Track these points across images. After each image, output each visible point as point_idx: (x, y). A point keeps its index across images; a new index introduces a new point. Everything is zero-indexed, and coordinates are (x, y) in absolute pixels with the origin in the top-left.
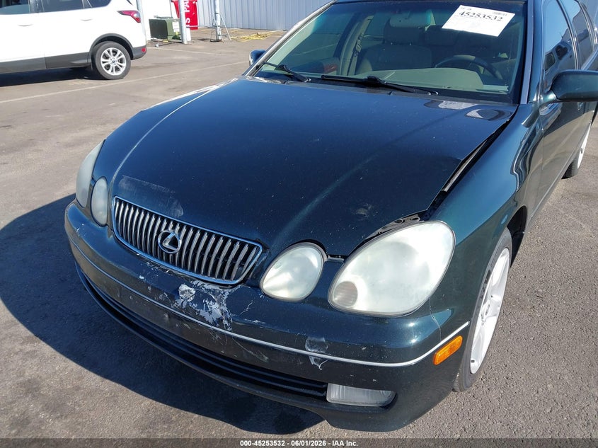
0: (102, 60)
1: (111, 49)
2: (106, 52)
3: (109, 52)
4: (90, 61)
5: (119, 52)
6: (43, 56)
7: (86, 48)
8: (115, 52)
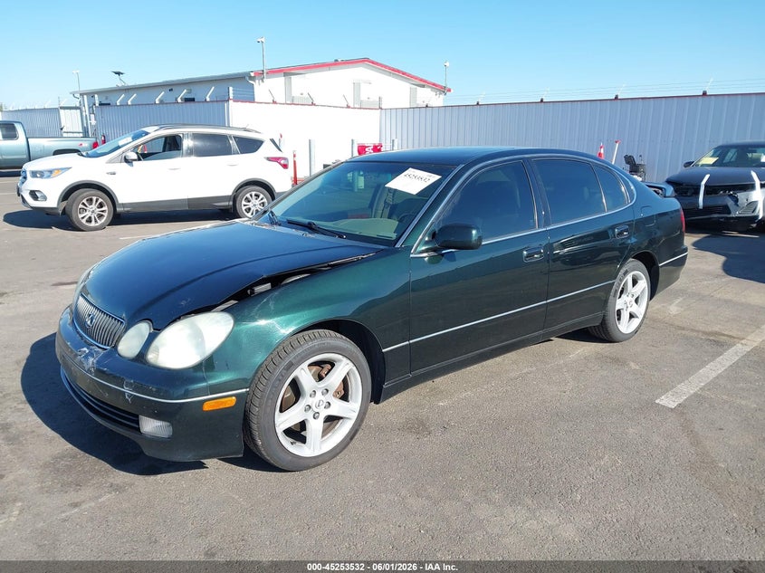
0: (244, 203)
1: (253, 193)
2: (248, 195)
3: (251, 195)
4: (231, 203)
5: (261, 196)
6: (186, 198)
7: (229, 192)
8: (257, 196)
